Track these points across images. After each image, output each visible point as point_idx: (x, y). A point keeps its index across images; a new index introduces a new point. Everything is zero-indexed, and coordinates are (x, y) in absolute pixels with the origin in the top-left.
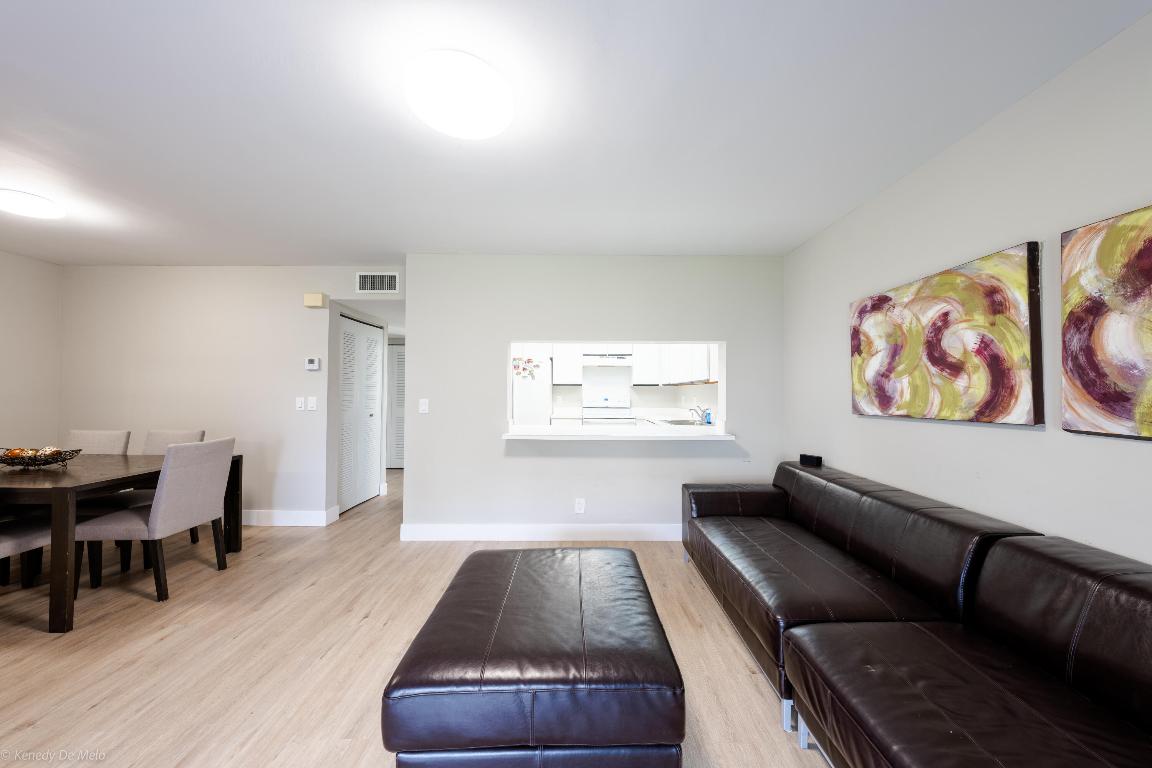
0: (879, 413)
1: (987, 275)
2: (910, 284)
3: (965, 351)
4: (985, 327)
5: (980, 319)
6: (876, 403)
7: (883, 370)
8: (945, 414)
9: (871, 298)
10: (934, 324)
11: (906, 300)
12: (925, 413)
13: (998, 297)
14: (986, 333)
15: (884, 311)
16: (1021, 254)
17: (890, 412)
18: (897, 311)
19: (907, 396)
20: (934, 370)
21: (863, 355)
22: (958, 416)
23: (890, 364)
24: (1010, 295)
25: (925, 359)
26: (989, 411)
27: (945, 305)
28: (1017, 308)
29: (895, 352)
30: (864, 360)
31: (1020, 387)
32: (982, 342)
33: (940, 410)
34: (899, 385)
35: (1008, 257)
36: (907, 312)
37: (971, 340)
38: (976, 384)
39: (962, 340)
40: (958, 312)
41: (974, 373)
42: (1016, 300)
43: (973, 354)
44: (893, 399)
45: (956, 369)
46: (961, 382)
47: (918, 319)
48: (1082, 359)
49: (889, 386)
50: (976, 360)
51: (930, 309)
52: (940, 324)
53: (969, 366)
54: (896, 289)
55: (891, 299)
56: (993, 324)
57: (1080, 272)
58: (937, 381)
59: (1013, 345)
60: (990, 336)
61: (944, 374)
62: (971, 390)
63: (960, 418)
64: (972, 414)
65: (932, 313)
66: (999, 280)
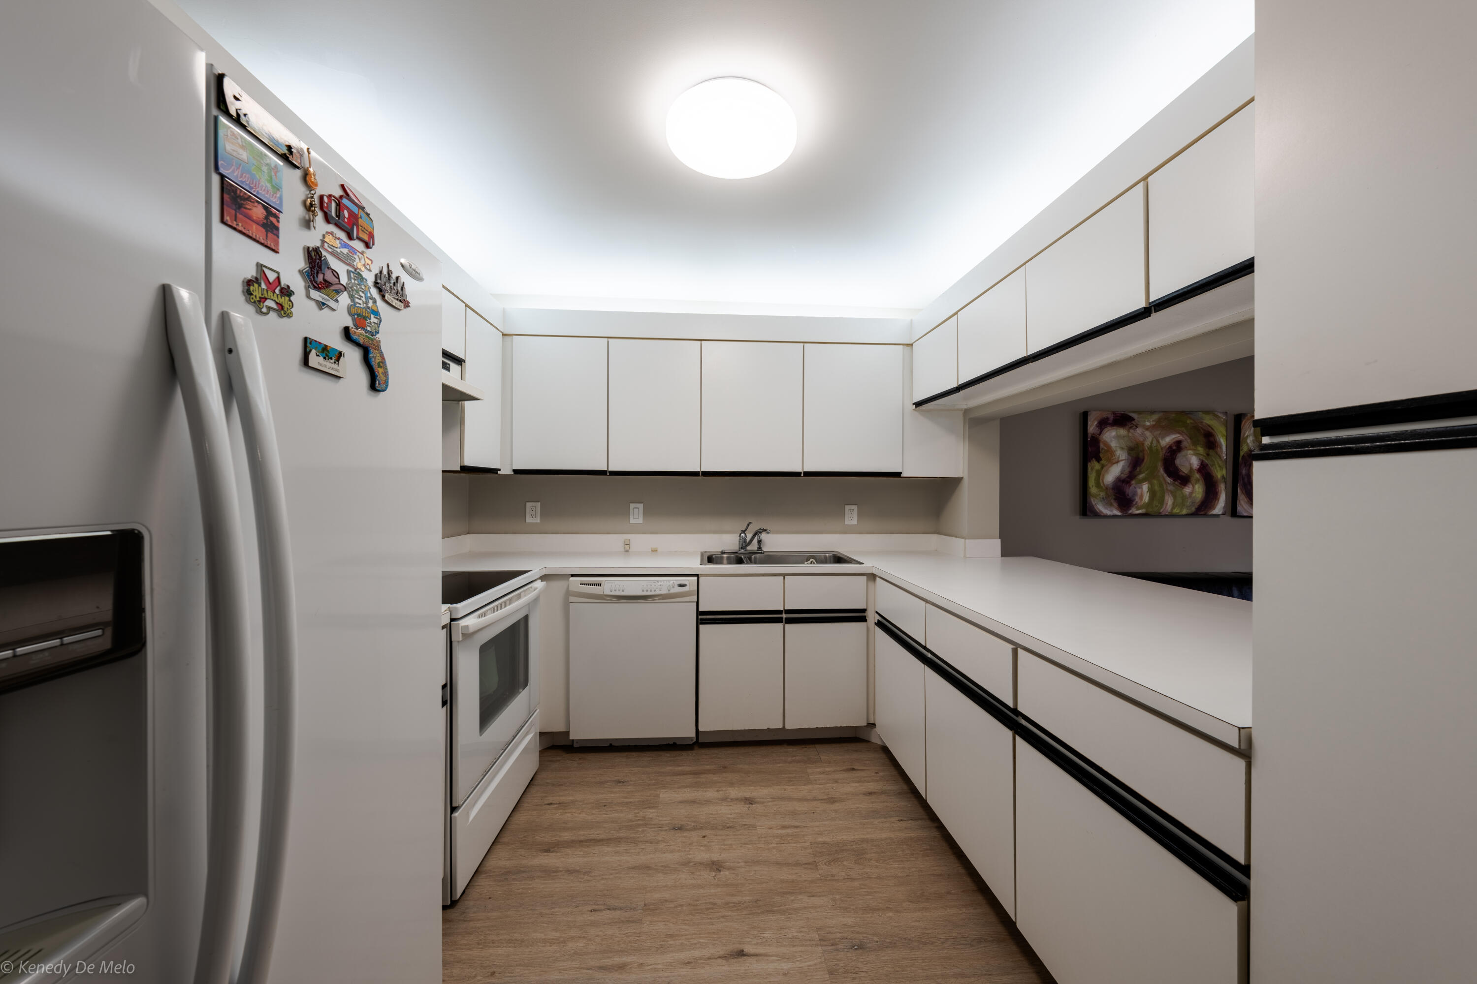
0: (1118, 513)
1: (1206, 423)
2: (1152, 412)
3: (1191, 469)
4: (1203, 456)
5: (1201, 450)
6: (1115, 505)
7: (1124, 476)
8: (1176, 511)
9: (1114, 413)
10: (1170, 447)
11: (1148, 424)
12: (1161, 511)
13: (1212, 439)
14: (1204, 459)
15: (1127, 427)
16: (1224, 418)
17: (1130, 512)
18: (1139, 431)
19: (1146, 498)
20: (1169, 480)
21: (1103, 462)
22: (1184, 512)
23: (1131, 472)
24: (1218, 439)
25: (1162, 471)
26: (1203, 509)
27: (1177, 435)
28: (1221, 448)
29: (1136, 462)
30: (1103, 467)
31: (1221, 493)
32: (1201, 464)
33: (1173, 508)
34: (1139, 491)
35: (1217, 417)
36: (1148, 433)
37: (1195, 462)
38: (1196, 491)
39: (1191, 460)
40: (1188, 442)
41: (1196, 484)
42: (1221, 443)
43: (1196, 471)
44: (1133, 501)
45: (1184, 480)
46: (1187, 490)
47: (1158, 441)
48: (1246, 480)
49: (1129, 491)
50: (1197, 476)
51: (1168, 436)
52: (1174, 448)
53: (1193, 480)
54: (1139, 412)
55: (1133, 419)
56: (1208, 455)
57: (1247, 436)
58: (1171, 488)
59: (1218, 468)
60: (1206, 461)
61: (1176, 483)
62: (1194, 495)
63: (1186, 513)
64: (1193, 509)
65: (1168, 440)
66: (1212, 429)
